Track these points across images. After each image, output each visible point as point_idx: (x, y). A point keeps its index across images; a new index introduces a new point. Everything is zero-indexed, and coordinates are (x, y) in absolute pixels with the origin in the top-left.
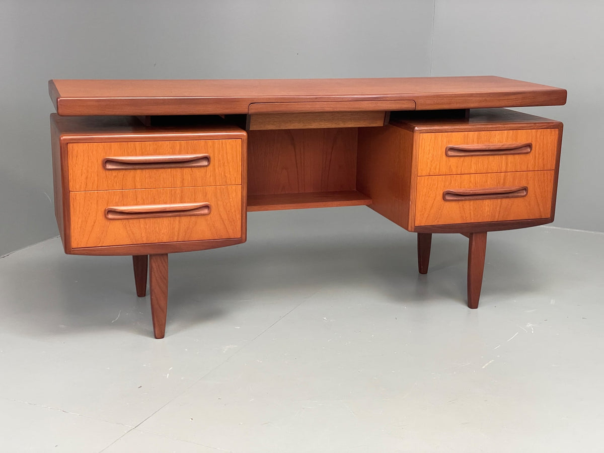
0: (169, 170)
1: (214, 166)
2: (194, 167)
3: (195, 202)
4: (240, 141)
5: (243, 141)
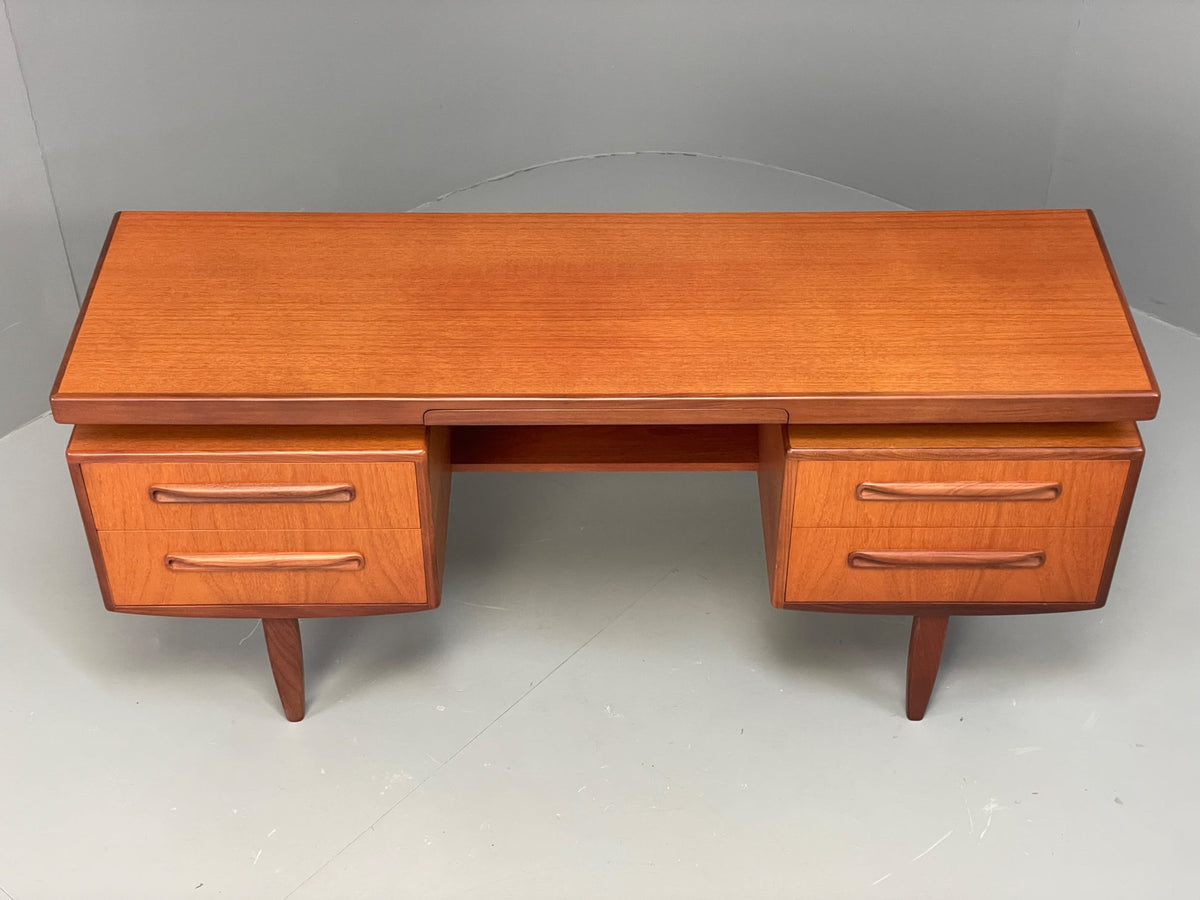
0: (277, 505)
1: (363, 500)
2: (324, 502)
3: (331, 550)
4: (411, 466)
5: (417, 466)
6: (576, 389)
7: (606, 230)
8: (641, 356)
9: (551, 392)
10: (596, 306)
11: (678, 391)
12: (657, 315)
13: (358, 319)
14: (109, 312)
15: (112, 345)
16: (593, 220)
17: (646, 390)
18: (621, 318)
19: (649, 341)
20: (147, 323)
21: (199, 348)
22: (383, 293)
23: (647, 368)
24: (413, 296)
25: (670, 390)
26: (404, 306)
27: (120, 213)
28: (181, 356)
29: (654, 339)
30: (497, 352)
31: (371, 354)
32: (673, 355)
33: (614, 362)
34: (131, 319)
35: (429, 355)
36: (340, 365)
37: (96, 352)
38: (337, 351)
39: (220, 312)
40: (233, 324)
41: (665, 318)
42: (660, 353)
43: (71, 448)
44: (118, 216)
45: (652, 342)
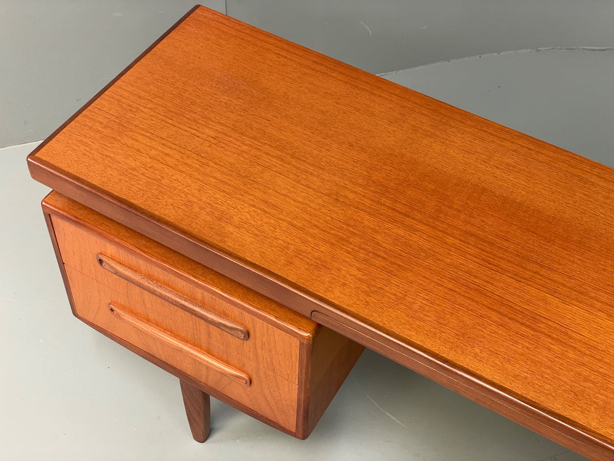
1: (255, 344)
3: (227, 362)
4: (296, 343)
5: (301, 344)
6: (462, 358)
7: (593, 184)
8: (549, 349)
9: (434, 349)
10: (535, 268)
11: (565, 414)
12: (592, 306)
13: (311, 185)
14: (126, 94)
15: (105, 127)
16: (588, 168)
17: (531, 396)
18: (553, 293)
19: (566, 334)
20: (146, 116)
21: (168, 159)
22: (350, 167)
23: (548, 367)
24: (374, 182)
25: (557, 407)
26: (359, 189)
27: (200, 5)
28: (149, 160)
29: (574, 335)
30: (412, 279)
31: (301, 229)
32: (584, 365)
33: (517, 343)
34: (138, 108)
35: (349, 253)
36: (266, 228)
37: (91, 128)
38: (273, 212)
39: (207, 131)
40: (210, 146)
41: (600, 314)
42: (571, 354)
43: (46, 200)
44: (197, 7)
45: (571, 337)
